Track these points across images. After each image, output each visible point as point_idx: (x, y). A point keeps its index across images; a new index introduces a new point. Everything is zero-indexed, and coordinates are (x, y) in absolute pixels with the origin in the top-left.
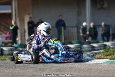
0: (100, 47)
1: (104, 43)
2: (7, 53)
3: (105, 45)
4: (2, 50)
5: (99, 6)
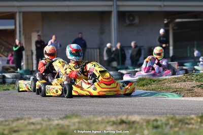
1: (136, 70)
2: (11, 80)
4: (4, 77)
5: (128, 22)
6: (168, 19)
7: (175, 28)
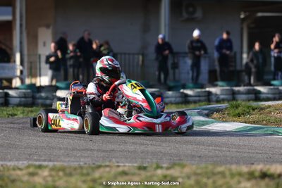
0: (199, 96)
1: (207, 89)
3: (209, 93)
4: (7, 95)
5: (185, 15)
6: (245, 12)
7: (252, 26)
